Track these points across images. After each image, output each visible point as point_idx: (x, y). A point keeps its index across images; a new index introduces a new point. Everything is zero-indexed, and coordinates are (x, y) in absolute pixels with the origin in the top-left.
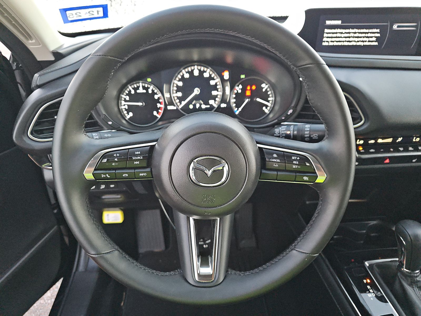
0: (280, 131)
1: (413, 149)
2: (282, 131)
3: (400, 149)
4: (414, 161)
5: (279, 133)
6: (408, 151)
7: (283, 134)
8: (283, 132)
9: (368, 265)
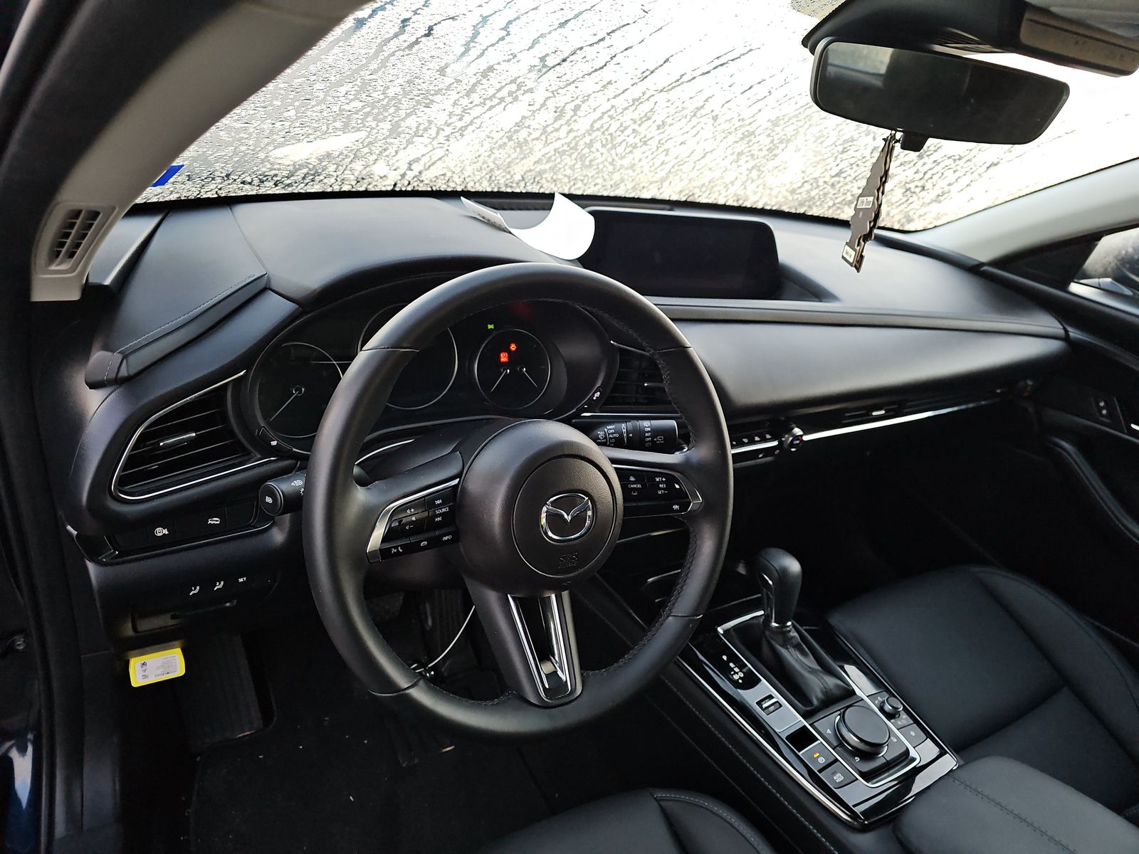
0: (605, 434)
1: (770, 437)
2: (609, 434)
3: (744, 440)
4: (761, 456)
5: (606, 438)
6: (754, 442)
7: (611, 438)
8: (611, 436)
9: (722, 632)
